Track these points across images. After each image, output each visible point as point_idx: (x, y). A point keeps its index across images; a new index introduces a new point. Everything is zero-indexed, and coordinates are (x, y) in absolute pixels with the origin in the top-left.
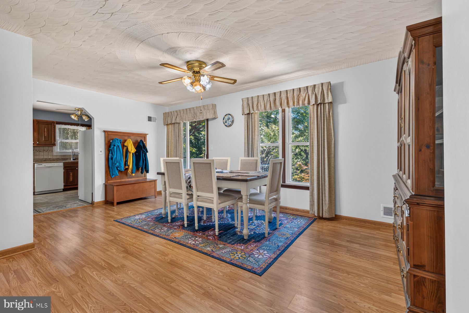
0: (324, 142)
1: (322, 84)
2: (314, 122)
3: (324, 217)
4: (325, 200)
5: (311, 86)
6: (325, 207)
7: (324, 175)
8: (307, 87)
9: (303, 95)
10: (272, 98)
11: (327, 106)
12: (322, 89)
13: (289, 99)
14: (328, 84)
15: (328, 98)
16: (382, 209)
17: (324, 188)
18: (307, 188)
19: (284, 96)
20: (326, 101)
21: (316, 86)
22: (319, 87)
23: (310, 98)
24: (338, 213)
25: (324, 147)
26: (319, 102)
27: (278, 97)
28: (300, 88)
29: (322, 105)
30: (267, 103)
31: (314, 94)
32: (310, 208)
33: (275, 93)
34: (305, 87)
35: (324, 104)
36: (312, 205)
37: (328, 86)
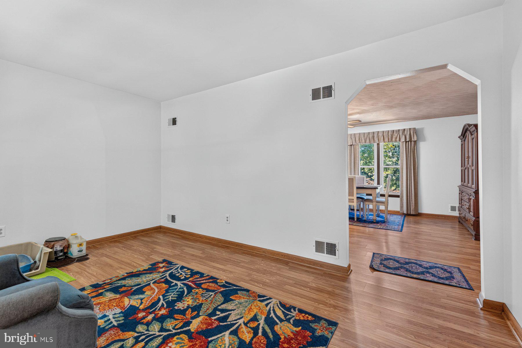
0: (411, 166)
1: (410, 129)
2: (403, 153)
3: (411, 214)
4: (412, 203)
5: (402, 130)
6: (412, 207)
7: (411, 187)
8: (399, 130)
9: (395, 135)
10: (371, 136)
11: (413, 143)
12: (410, 132)
13: (385, 137)
14: (414, 129)
15: (414, 138)
16: (450, 207)
17: (411, 195)
18: (398, 196)
19: (380, 134)
20: (413, 140)
21: (406, 130)
22: (407, 130)
23: (401, 137)
24: (420, 211)
25: (411, 169)
26: (408, 140)
27: (376, 136)
28: (393, 131)
29: (410, 142)
30: (367, 138)
31: (404, 135)
32: (400, 209)
33: (374, 133)
34: (397, 130)
35: (411, 141)
36: (402, 207)
37: (414, 131)
